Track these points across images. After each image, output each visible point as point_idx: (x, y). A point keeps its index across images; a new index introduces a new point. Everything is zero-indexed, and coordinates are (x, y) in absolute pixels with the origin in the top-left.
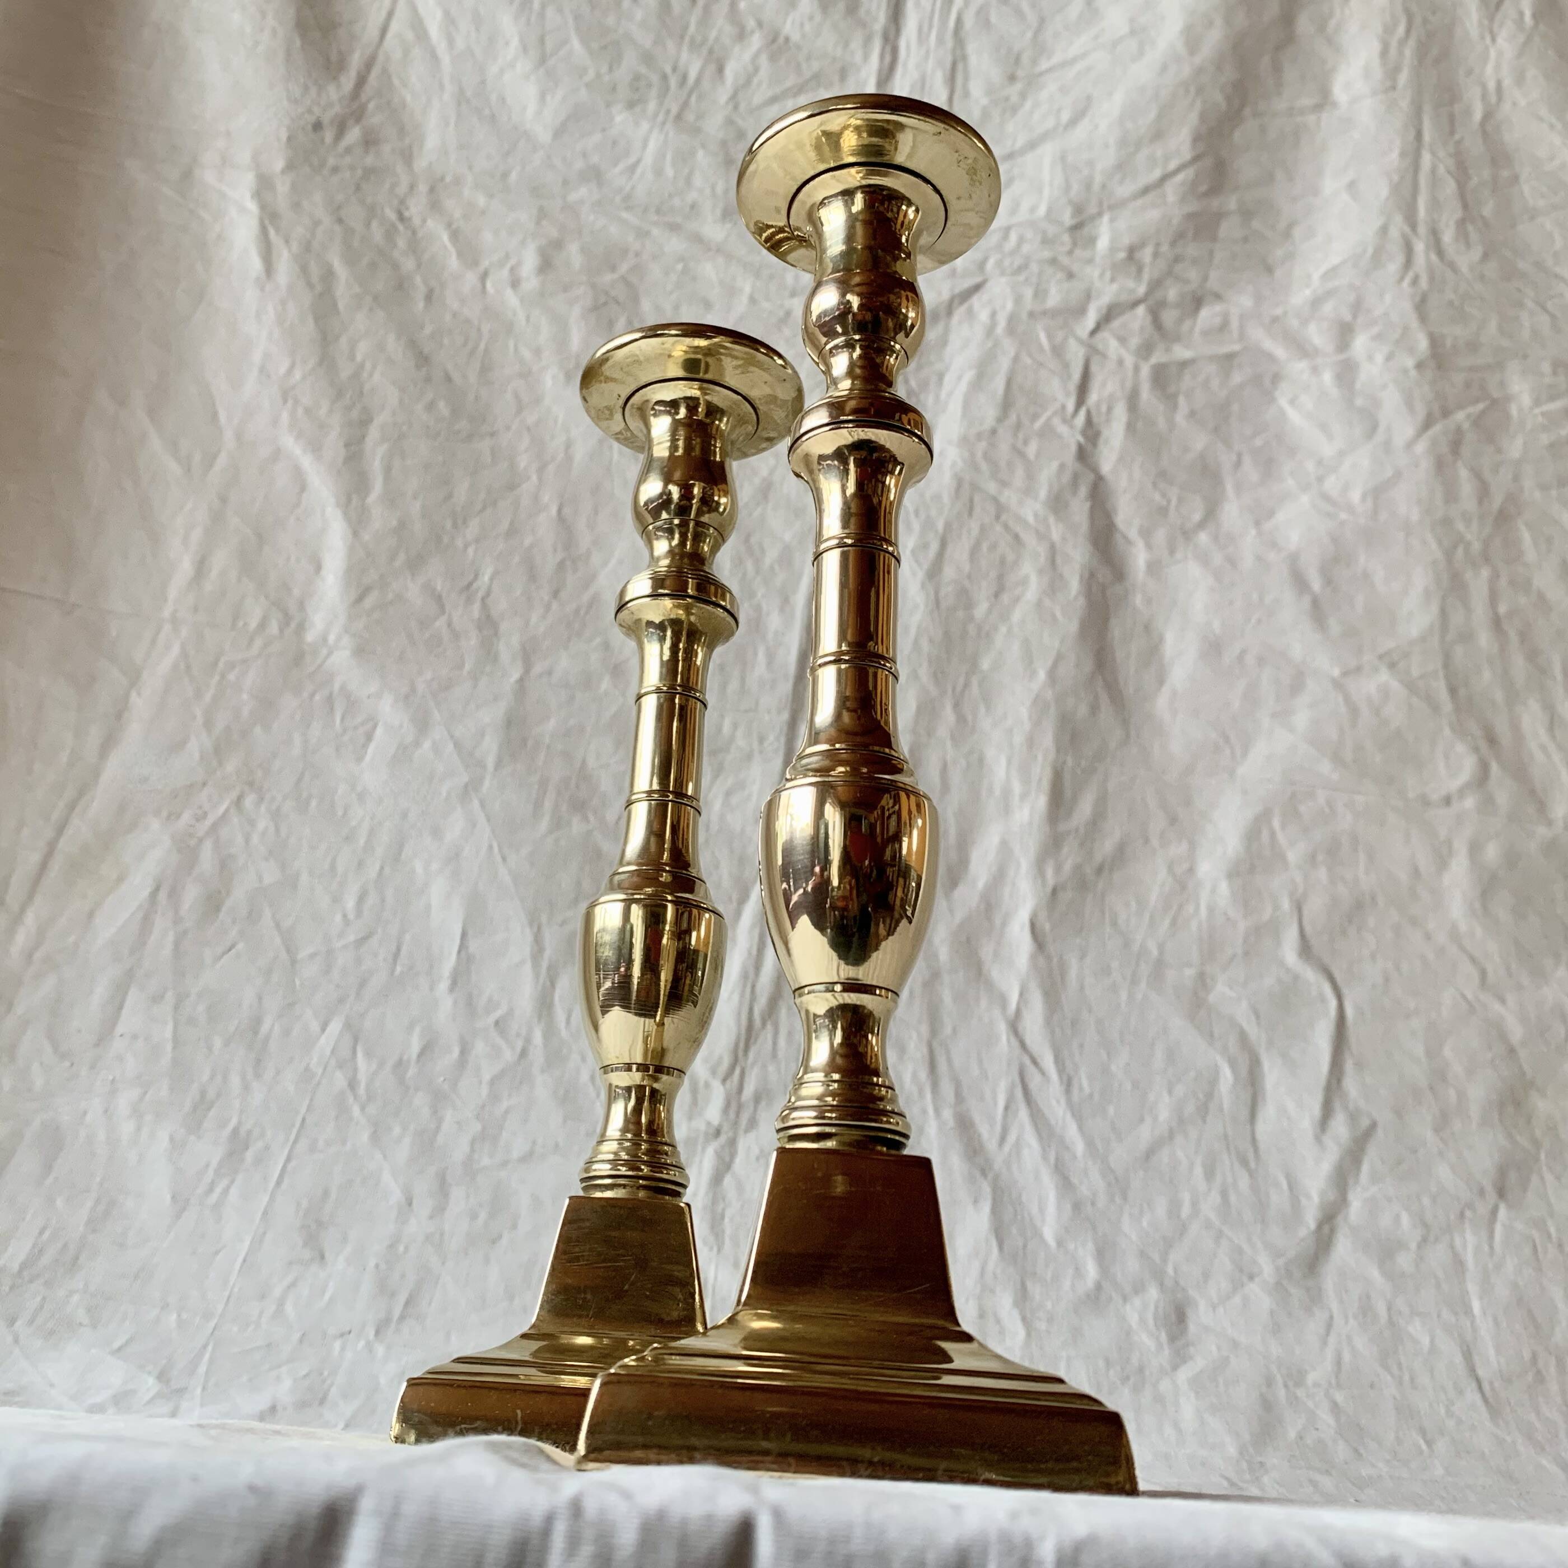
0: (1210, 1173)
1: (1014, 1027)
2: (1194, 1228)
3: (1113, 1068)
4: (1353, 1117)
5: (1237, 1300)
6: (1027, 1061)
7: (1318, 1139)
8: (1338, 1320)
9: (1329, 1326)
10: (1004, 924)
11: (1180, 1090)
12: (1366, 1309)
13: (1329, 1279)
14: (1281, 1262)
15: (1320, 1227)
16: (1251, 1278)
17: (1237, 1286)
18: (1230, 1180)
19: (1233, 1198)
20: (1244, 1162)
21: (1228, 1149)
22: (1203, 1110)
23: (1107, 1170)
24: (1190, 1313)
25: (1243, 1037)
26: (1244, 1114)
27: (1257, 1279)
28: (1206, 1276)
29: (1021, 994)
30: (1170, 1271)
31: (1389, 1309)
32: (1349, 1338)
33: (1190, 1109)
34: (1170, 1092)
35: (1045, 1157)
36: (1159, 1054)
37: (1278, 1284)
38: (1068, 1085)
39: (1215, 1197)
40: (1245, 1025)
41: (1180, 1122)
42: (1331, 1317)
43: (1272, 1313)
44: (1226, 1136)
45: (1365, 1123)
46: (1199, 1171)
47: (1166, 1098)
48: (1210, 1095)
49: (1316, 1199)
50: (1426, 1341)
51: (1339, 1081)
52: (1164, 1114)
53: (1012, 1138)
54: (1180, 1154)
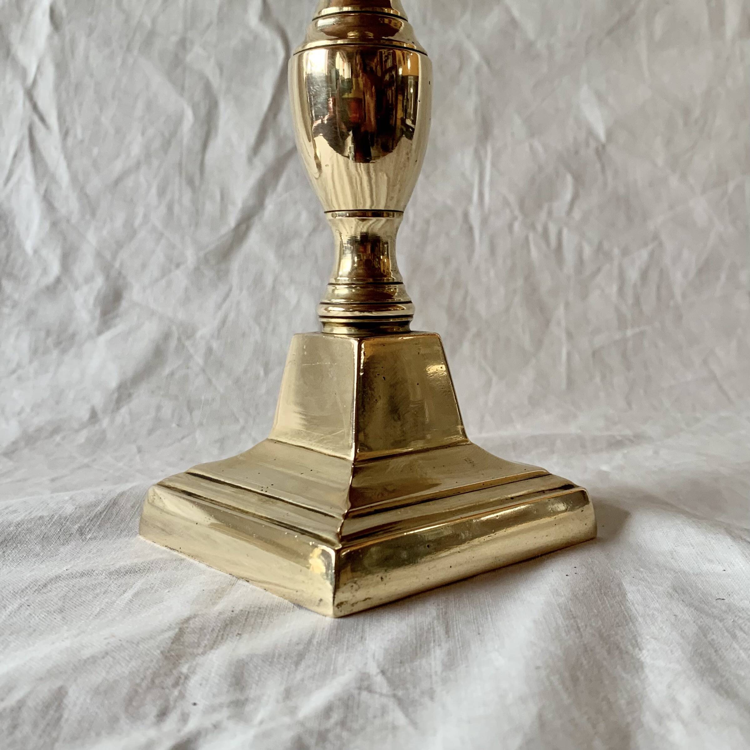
0: (162, 192)
1: (30, 95)
2: (142, 234)
3: (103, 119)
4: (280, 143)
5: (163, 282)
6: (36, 119)
7: (250, 161)
8: (235, 291)
9: (227, 296)
10: (31, 11)
11: (151, 132)
12: (258, 281)
13: (236, 264)
14: (202, 254)
15: (238, 226)
16: (178, 266)
17: (165, 272)
18: (177, 196)
19: (177, 209)
20: (190, 182)
21: (181, 173)
22: (167, 144)
23: (83, 195)
24: (126, 295)
25: (208, 88)
26: (198, 146)
27: (182, 267)
28: (144, 266)
29: (38, 68)
30: (117, 265)
31: (275, 281)
32: (238, 303)
33: (157, 144)
34: (143, 134)
35: (37, 190)
36: (140, 105)
37: (197, 269)
38: (65, 134)
39: (163, 209)
40: (211, 78)
41: (148, 155)
42: (230, 290)
43: (186, 289)
44: (180, 164)
45: (289, 146)
46: (154, 191)
47: (139, 138)
48: (174, 133)
49: (239, 204)
50: (294, 301)
51: (275, 116)
52: (136, 150)
53: (14, 179)
54: (142, 179)
